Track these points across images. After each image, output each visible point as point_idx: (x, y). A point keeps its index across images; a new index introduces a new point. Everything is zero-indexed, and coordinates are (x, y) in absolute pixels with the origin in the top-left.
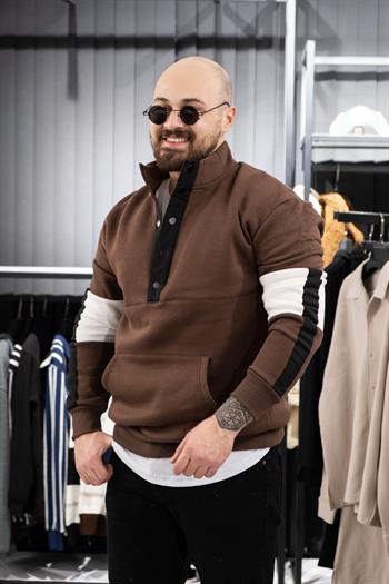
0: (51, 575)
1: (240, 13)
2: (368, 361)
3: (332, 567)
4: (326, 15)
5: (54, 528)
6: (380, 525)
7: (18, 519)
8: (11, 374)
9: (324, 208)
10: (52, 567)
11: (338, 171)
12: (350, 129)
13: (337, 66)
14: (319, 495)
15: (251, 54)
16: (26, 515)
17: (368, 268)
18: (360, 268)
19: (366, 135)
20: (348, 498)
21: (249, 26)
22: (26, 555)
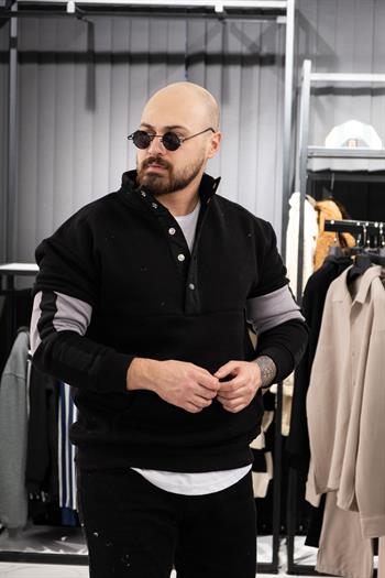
0: (64, 548)
1: (246, 32)
2: (350, 359)
3: (317, 546)
4: (325, 33)
5: (67, 505)
6: (358, 510)
7: (35, 496)
8: (30, 365)
9: (319, 214)
10: (66, 540)
11: (333, 180)
12: (343, 141)
13: (334, 82)
14: (306, 480)
15: (256, 70)
16: (43, 493)
17: (352, 274)
18: (345, 273)
19: (359, 148)
20: (330, 485)
21: (254, 44)
22: (43, 529)
